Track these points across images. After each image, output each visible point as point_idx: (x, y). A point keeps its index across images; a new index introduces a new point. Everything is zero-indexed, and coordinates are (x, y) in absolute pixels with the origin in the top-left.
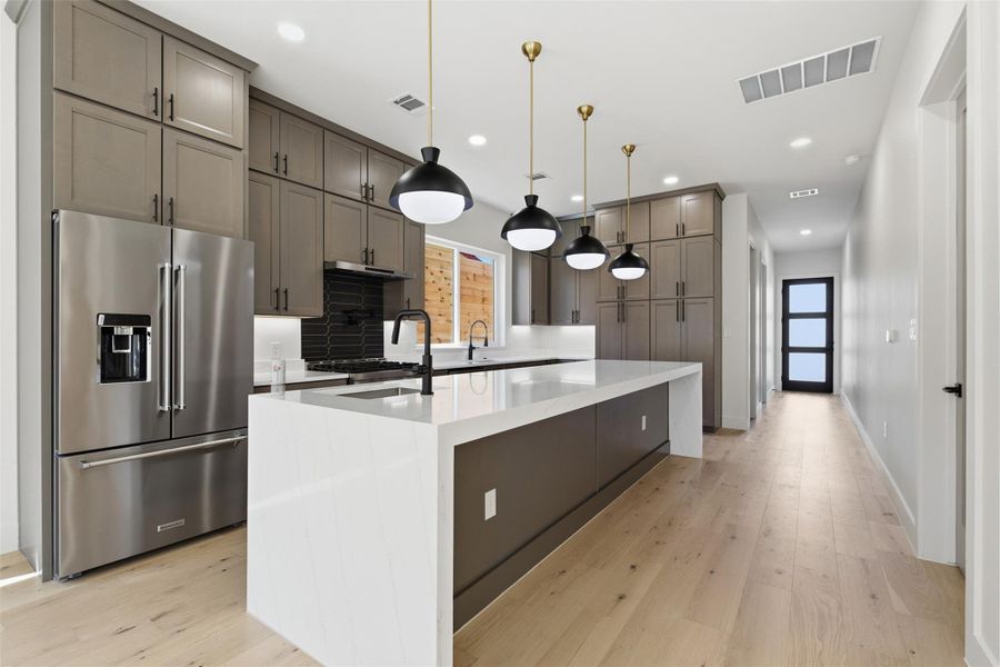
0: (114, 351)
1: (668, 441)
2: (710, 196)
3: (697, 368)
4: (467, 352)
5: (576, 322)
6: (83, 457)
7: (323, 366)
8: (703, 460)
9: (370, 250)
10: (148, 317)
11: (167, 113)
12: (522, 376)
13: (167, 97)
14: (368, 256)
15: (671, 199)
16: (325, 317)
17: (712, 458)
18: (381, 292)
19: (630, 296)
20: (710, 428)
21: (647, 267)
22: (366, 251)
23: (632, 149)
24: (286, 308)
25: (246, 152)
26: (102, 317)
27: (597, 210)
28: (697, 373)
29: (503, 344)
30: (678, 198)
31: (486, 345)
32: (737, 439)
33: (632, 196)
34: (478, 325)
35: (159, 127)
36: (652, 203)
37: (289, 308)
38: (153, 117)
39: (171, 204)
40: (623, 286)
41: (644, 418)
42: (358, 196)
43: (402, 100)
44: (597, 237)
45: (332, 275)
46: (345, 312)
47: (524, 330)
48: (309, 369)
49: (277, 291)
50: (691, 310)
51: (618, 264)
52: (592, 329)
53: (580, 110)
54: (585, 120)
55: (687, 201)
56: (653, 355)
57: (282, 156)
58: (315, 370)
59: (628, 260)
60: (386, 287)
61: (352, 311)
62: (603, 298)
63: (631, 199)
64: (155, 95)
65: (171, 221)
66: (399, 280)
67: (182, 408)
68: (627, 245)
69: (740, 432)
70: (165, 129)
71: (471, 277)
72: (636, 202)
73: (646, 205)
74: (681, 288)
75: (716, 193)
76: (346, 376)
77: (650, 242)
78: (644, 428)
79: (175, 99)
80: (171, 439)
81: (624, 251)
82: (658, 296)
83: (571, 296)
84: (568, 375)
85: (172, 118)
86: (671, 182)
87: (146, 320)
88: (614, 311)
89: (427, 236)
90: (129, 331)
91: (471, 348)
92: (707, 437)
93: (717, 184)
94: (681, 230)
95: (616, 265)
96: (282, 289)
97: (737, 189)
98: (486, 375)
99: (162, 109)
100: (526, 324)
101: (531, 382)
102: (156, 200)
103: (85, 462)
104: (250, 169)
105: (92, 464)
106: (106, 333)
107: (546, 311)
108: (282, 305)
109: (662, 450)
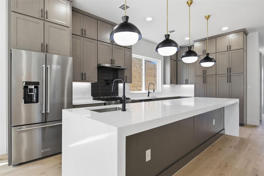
0: (29, 94)
1: (224, 129)
2: (242, 33)
3: (237, 101)
4: (147, 94)
5: (187, 83)
6: (19, 127)
7: (98, 99)
8: (240, 137)
9: (113, 60)
10: (39, 82)
11: (46, 17)
12: (167, 103)
13: (45, 11)
14: (112, 61)
15: (225, 36)
16: (98, 83)
17: (243, 137)
18: (117, 74)
19: (208, 73)
20: (242, 124)
21: (215, 61)
22: (112, 60)
23: (209, 17)
24: (85, 80)
25: (71, 28)
26: (24, 83)
27: (195, 42)
28: (237, 103)
29: (160, 91)
30: (228, 36)
31: (154, 91)
32: (254, 129)
33: (209, 36)
34: (151, 85)
35: (43, 21)
36: (217, 38)
37: (86, 79)
38: (41, 18)
39: (47, 46)
40: (205, 70)
41: (214, 120)
42: (109, 42)
43: (122, 6)
44: (195, 50)
45: (100, 68)
46: (106, 81)
47: (168, 86)
48: (94, 99)
49: (82, 74)
50: (233, 78)
51: (203, 61)
52: (193, 86)
53: (187, 3)
54: (190, 6)
55: (232, 37)
56: (217, 95)
57: (84, 30)
58: (95, 100)
59: (207, 59)
60: (119, 72)
61: (108, 80)
62: (197, 74)
63: (208, 37)
64: (42, 11)
65: (47, 52)
66: (123, 69)
67: (49, 112)
68: (207, 54)
69: (255, 126)
70: (45, 22)
71: (150, 69)
72: (211, 38)
73: (214, 40)
74: (229, 70)
75: (245, 32)
76: (104, 102)
77: (216, 53)
78: (214, 124)
79: (48, 12)
80: (46, 122)
81: (206, 56)
82: (219, 73)
83: (185, 74)
84: (184, 102)
85: (47, 18)
86: (225, 29)
87: (38, 83)
88: (201, 79)
89: (133, 54)
90: (33, 87)
91: (149, 93)
92: (241, 127)
93: (245, 28)
94: (229, 48)
95: (202, 61)
96: (84, 73)
97: (253, 30)
98: (154, 102)
99: (44, 15)
100: (168, 84)
101: (170, 104)
102: (42, 45)
103: (19, 129)
104: (72, 34)
105: (21, 130)
106: (26, 88)
107: (176, 80)
108: (84, 78)
109: (222, 132)
